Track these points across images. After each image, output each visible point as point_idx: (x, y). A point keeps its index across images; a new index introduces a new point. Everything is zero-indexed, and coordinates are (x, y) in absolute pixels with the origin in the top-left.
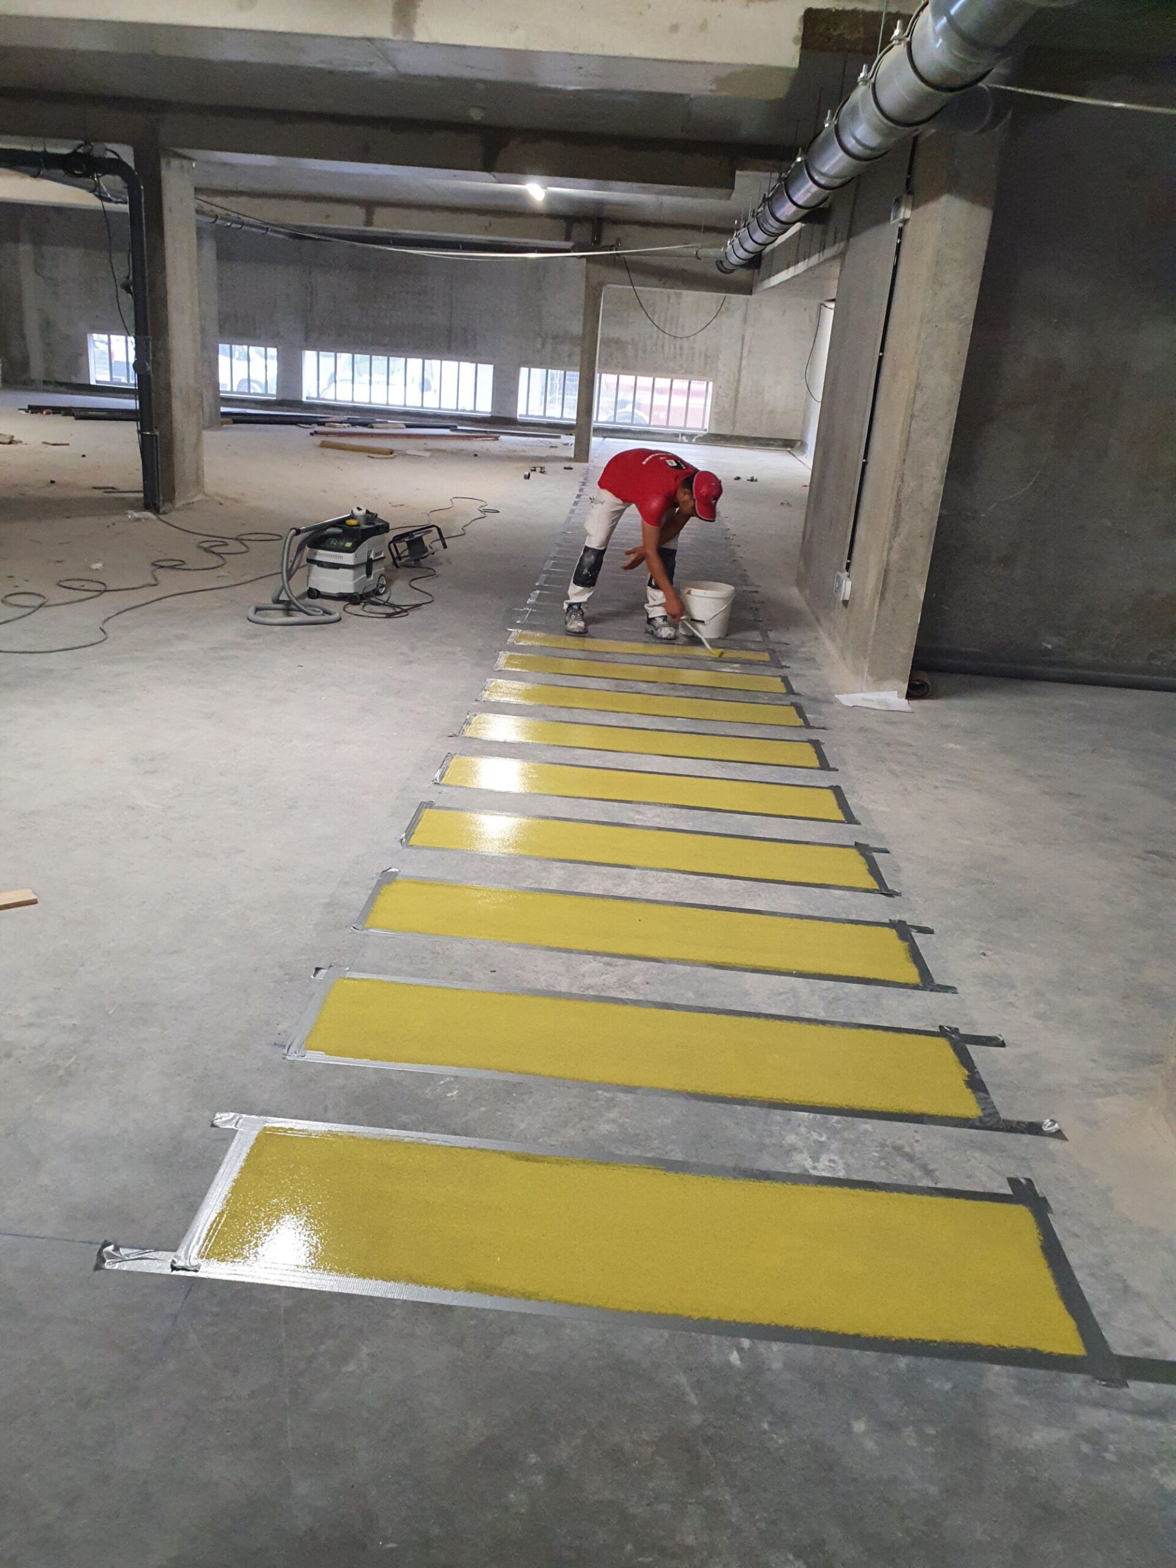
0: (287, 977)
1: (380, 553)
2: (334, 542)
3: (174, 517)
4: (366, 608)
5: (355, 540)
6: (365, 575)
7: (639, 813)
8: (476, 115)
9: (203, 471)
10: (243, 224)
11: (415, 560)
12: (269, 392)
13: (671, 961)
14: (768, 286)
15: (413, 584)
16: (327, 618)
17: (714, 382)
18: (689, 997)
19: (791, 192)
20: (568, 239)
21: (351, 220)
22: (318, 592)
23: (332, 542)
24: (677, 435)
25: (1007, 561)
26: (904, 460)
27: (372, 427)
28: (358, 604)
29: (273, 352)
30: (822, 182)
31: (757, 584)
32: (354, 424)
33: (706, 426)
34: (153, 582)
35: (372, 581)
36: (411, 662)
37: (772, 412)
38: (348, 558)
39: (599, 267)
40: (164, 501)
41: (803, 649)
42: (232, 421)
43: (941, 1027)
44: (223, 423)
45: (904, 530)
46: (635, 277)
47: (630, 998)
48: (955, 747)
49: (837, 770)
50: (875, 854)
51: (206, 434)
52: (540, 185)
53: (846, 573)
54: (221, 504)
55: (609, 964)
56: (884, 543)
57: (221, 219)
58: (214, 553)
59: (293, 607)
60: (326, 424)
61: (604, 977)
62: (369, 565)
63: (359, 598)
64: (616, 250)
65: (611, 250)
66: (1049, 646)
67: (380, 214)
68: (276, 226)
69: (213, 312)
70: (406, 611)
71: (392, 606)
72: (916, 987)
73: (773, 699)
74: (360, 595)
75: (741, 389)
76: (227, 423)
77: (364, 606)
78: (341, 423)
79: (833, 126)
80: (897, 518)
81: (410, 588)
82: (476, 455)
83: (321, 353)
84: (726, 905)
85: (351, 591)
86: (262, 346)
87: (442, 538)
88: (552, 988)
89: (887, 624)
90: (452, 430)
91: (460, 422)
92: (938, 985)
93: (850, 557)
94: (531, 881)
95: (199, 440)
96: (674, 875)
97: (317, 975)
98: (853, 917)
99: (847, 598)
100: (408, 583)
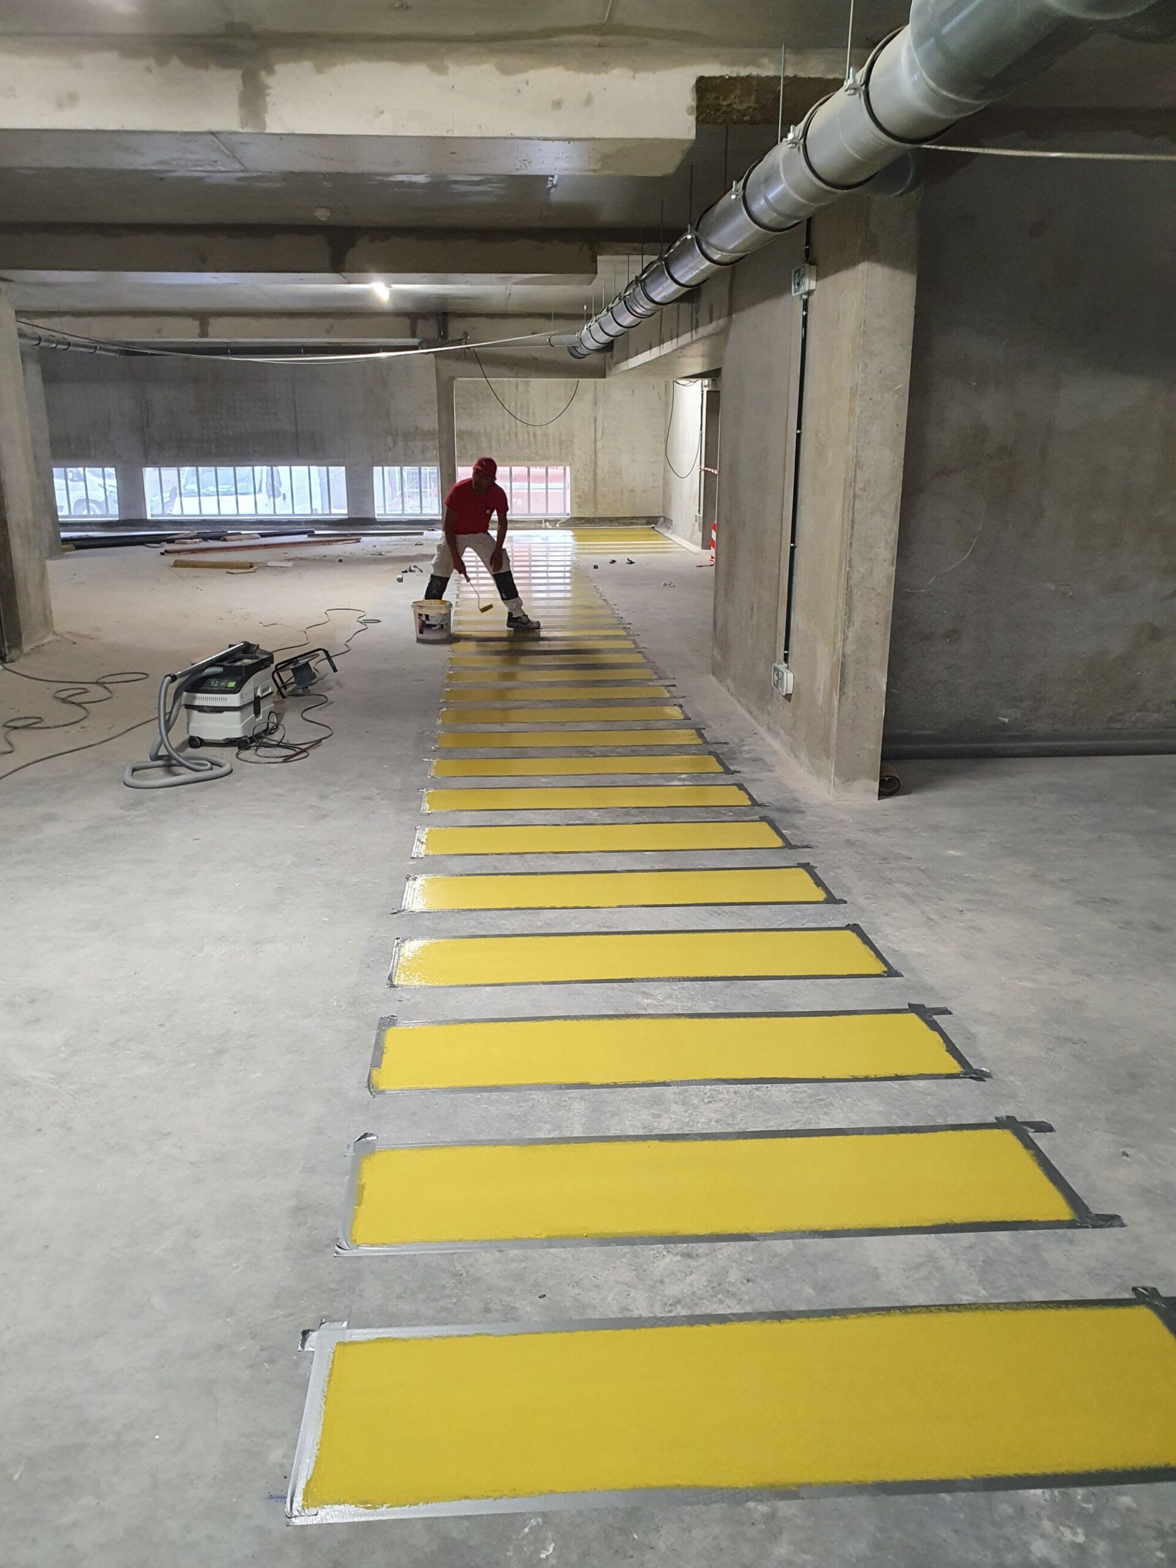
0: (266, 1354)
1: (267, 689)
2: (214, 683)
3: (23, 664)
4: (259, 752)
5: (239, 678)
6: (254, 715)
7: (646, 995)
8: (322, 215)
9: (51, 611)
10: (69, 344)
11: (303, 688)
12: (110, 513)
13: (766, 1236)
14: (626, 368)
15: (306, 715)
16: (217, 771)
17: (571, 466)
18: (806, 1296)
19: (672, 271)
20: (413, 336)
21: (186, 333)
22: (201, 740)
23: (213, 683)
24: (541, 522)
25: (952, 635)
26: (851, 544)
27: (225, 540)
28: (249, 748)
29: (111, 471)
30: (716, 257)
31: (671, 676)
32: (205, 538)
33: (568, 511)
34: (8, 749)
35: (261, 720)
36: (324, 816)
37: (632, 491)
38: (233, 700)
39: (450, 362)
40: (10, 647)
41: (746, 748)
42: (74, 547)
43: (1134, 1289)
44: (64, 550)
45: (857, 619)
46: (487, 369)
47: (735, 1311)
48: (956, 854)
49: (845, 902)
50: (935, 1017)
51: (50, 564)
52: (383, 281)
53: (785, 665)
54: (74, 643)
55: (688, 1256)
56: (835, 634)
57: (46, 341)
58: (74, 703)
59: (174, 762)
60: (176, 541)
61: (689, 1279)
62: (257, 703)
63: (249, 740)
64: (466, 344)
65: (460, 345)
66: (1006, 720)
67: (215, 324)
68: (104, 345)
69: (45, 436)
70: (304, 750)
71: (287, 746)
72: (1071, 1225)
73: (737, 815)
74: (250, 738)
75: (599, 471)
76: (69, 550)
77: (256, 750)
78: (191, 538)
79: (740, 196)
80: (850, 607)
81: (304, 722)
82: (340, 561)
83: (162, 468)
84: (798, 1127)
85: (239, 735)
86: (99, 467)
87: (329, 658)
88: (628, 1314)
89: (850, 721)
90: (309, 536)
91: (317, 526)
92: (1097, 1215)
93: (787, 648)
94: (548, 1126)
95: (43, 569)
96: (720, 1087)
97: (307, 1344)
98: (952, 1121)
99: (790, 692)
100: (300, 714)
